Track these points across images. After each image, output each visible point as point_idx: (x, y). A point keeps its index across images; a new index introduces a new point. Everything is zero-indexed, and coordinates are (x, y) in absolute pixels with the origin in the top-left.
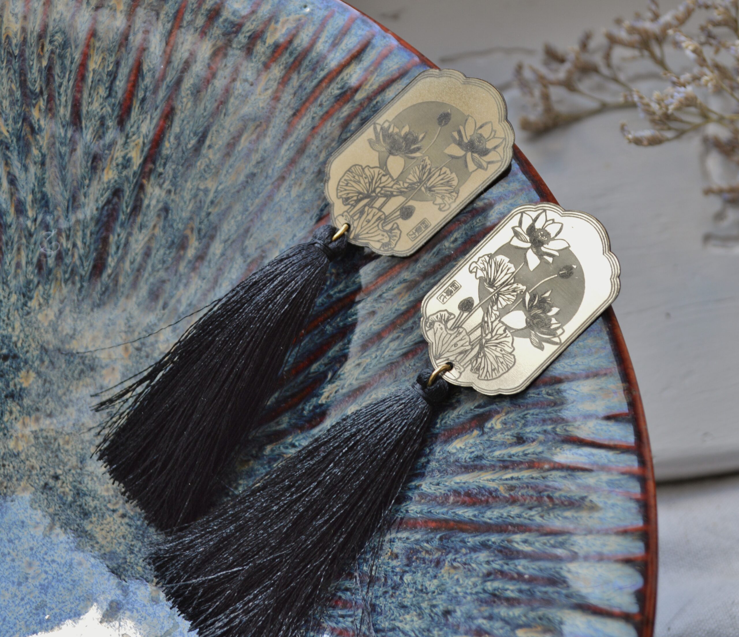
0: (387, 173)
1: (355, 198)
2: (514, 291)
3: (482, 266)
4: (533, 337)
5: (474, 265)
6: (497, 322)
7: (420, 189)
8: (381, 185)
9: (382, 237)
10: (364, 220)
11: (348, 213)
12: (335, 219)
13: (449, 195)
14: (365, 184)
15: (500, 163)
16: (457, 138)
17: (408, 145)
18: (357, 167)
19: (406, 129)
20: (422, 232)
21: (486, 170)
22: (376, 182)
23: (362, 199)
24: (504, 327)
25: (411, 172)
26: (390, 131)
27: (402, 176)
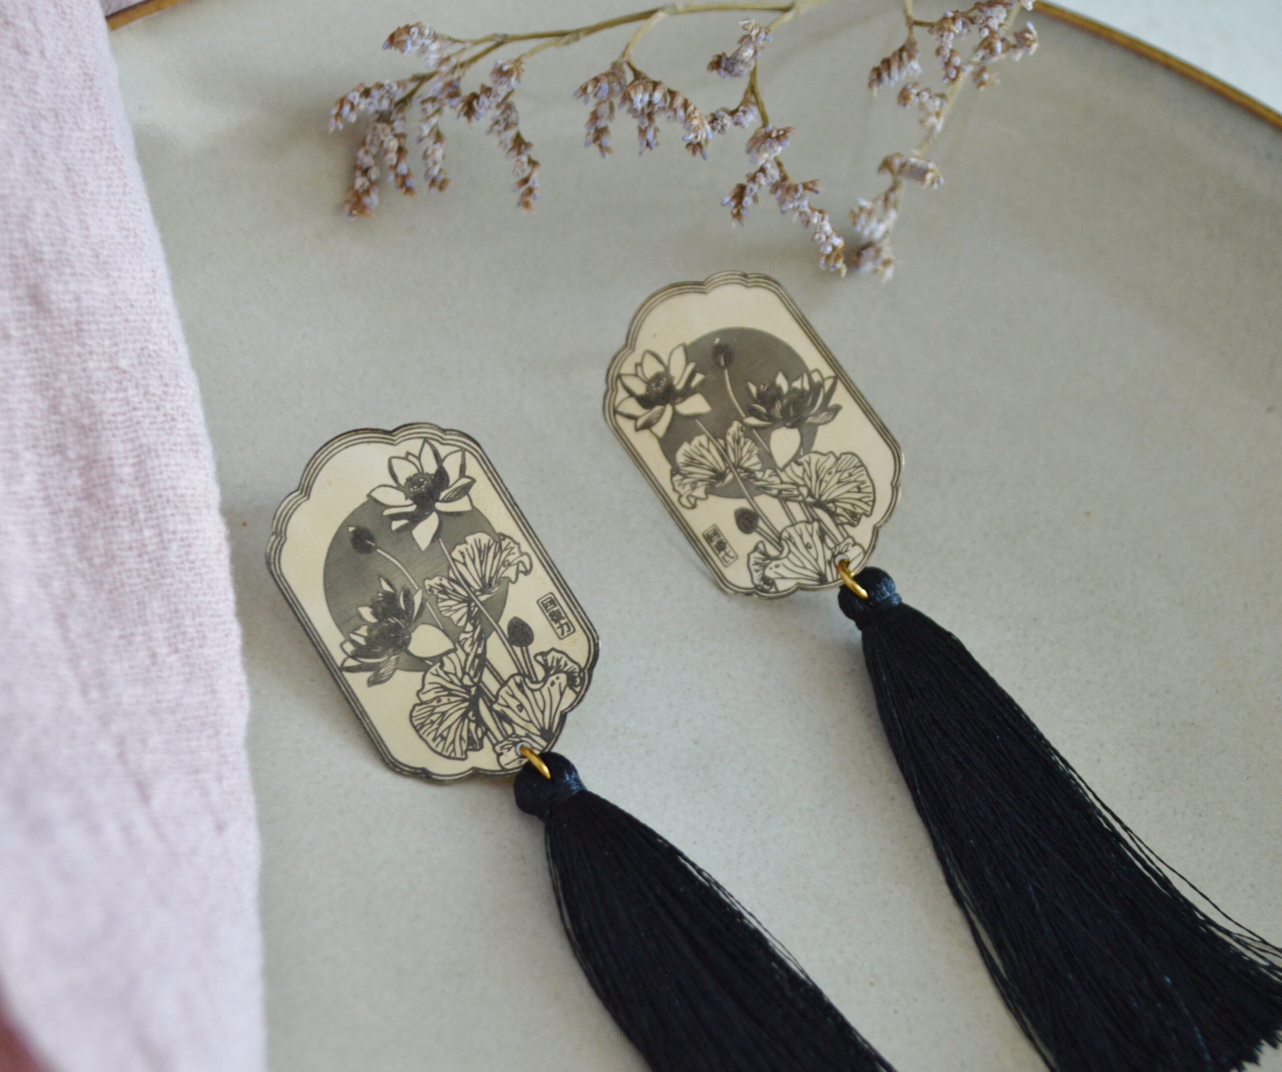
0: (439, 659)
1: (473, 726)
2: (737, 441)
3: (688, 487)
4: (817, 420)
5: (684, 501)
6: (783, 475)
7: (482, 603)
8: (460, 674)
9: (556, 686)
10: (517, 714)
11: (499, 742)
12: (503, 769)
13: (505, 553)
14: (450, 703)
15: (468, 455)
16: (404, 522)
17: (398, 613)
18: (414, 714)
19: (366, 613)
20: (561, 610)
21: (474, 481)
22: (452, 682)
23: (477, 713)
24: (794, 465)
25: (448, 614)
26: (362, 641)
27: (451, 632)
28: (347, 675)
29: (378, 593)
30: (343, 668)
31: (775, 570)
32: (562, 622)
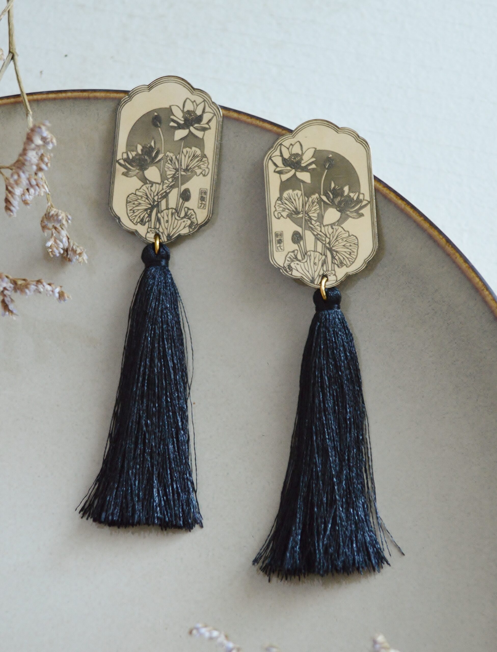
0: (152, 183)
1: (147, 215)
2: (313, 203)
3: (281, 209)
4: (350, 215)
5: (276, 213)
6: (323, 228)
7: (181, 175)
8: (155, 194)
9: (184, 223)
10: (164, 223)
11: (151, 228)
12: (146, 238)
13: (202, 163)
14: (145, 201)
15: (215, 117)
16: (176, 125)
17: (150, 156)
18: (130, 196)
19: (139, 148)
20: (206, 198)
21: (210, 128)
22: (151, 195)
23: (151, 212)
24: (330, 227)
25: (167, 170)
26: (131, 157)
27: (163, 177)
28: (117, 165)
29: (149, 144)
30: (118, 161)
31: (296, 265)
32: (203, 202)
